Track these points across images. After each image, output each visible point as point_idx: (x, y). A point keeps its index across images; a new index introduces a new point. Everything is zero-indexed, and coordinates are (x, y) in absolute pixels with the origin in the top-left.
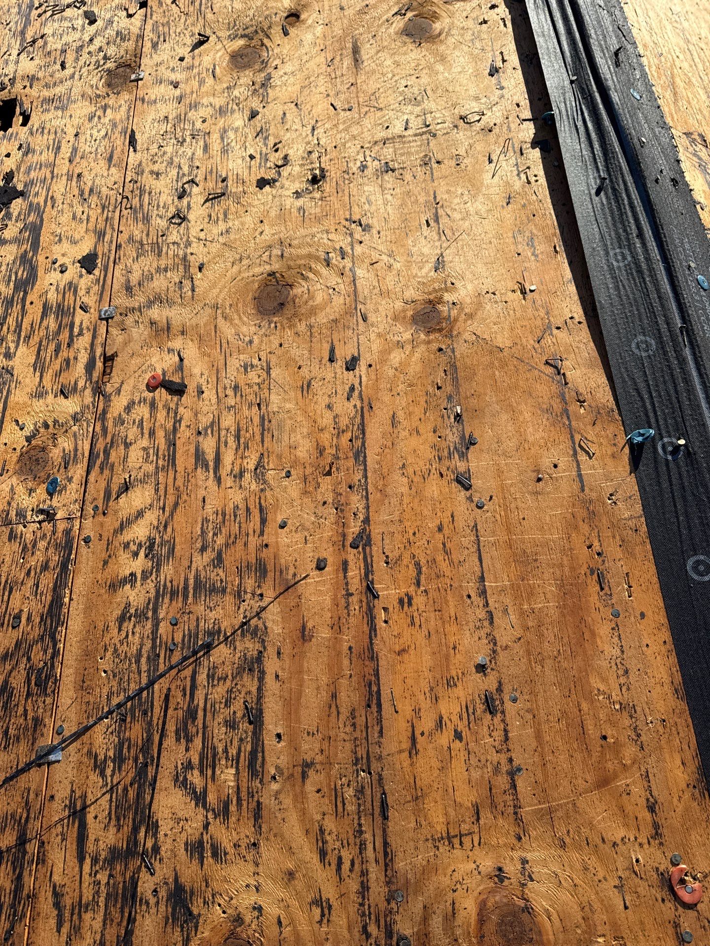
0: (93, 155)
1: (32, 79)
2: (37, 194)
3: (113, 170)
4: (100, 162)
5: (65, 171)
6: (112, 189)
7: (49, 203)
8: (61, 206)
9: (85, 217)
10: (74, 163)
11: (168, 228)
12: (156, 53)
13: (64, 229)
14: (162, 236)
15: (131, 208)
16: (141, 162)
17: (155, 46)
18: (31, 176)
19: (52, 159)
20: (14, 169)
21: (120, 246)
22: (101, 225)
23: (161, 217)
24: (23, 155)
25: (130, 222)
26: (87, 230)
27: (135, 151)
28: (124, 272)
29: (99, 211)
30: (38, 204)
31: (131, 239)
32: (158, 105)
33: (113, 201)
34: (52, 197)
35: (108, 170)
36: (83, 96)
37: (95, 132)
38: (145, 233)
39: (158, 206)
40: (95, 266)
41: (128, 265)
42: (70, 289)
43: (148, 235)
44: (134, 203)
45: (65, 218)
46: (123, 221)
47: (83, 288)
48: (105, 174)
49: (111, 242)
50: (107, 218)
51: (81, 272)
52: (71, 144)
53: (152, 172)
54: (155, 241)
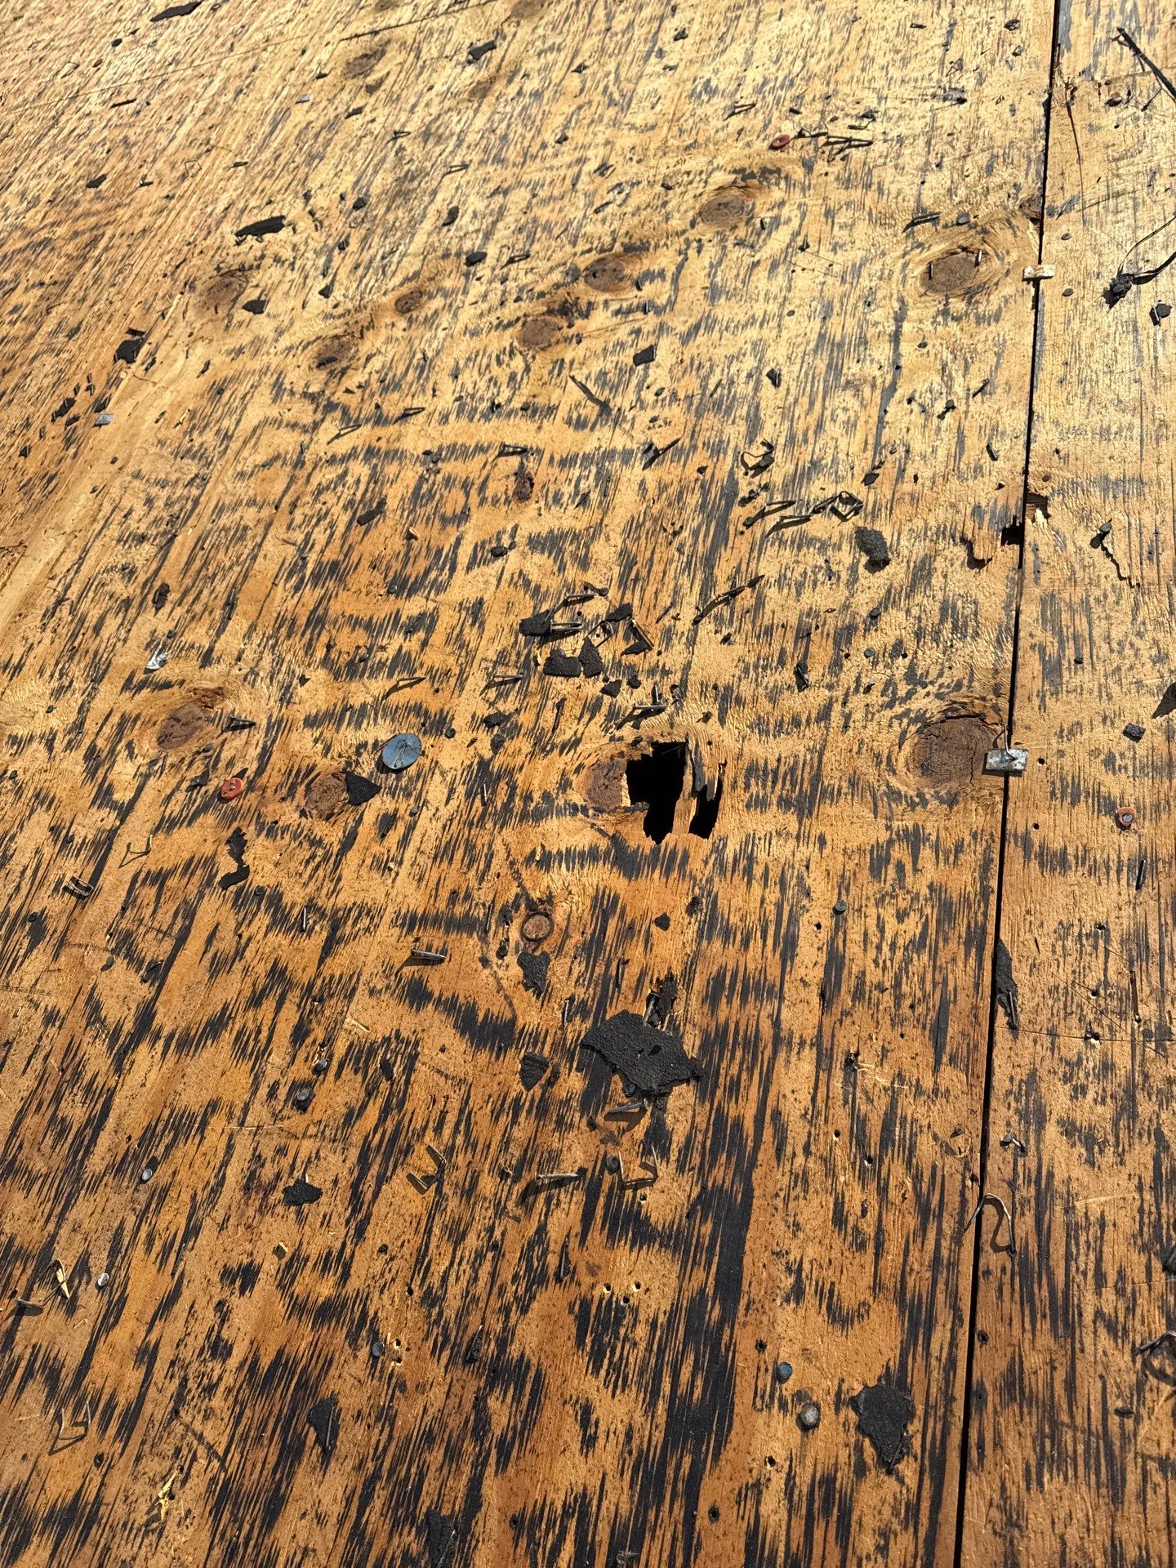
0: (887, 999)
1: (726, 698)
2: (734, 1088)
3: (951, 1077)
4: (909, 1030)
5: (810, 1033)
6: (950, 1151)
7: (768, 1133)
8: (800, 1160)
9: (868, 1227)
10: (837, 1010)
11: (1140, 1386)
12: (1055, 693)
13: (811, 1252)
14: (1122, 1413)
15: (1010, 1249)
16: (1033, 1075)
17: (1052, 671)
18: (722, 1015)
19: (774, 972)
20: (677, 971)
21: (982, 1396)
22: (919, 1280)
23: (1112, 1328)
24: (700, 934)
25: (1011, 1307)
26: (877, 1286)
27: (1013, 1027)
28: (995, 1514)
29: (912, 1222)
30: (738, 1124)
31: (1013, 1383)
32: (1072, 877)
33: (953, 1200)
34: (777, 1114)
35: (936, 1070)
36: (853, 784)
37: (889, 914)
38: (1060, 1375)
39: (1100, 1278)
40: (902, 1448)
41: (1012, 1491)
42: (826, 1511)
43: (1071, 1386)
44: (1020, 1232)
45: (814, 1211)
46: (987, 1293)
47: (870, 1522)
48: (928, 1083)
49: (952, 1363)
50: (937, 1259)
51: (859, 1449)
52: (824, 935)
53: (1069, 1129)
54: (1096, 1424)
